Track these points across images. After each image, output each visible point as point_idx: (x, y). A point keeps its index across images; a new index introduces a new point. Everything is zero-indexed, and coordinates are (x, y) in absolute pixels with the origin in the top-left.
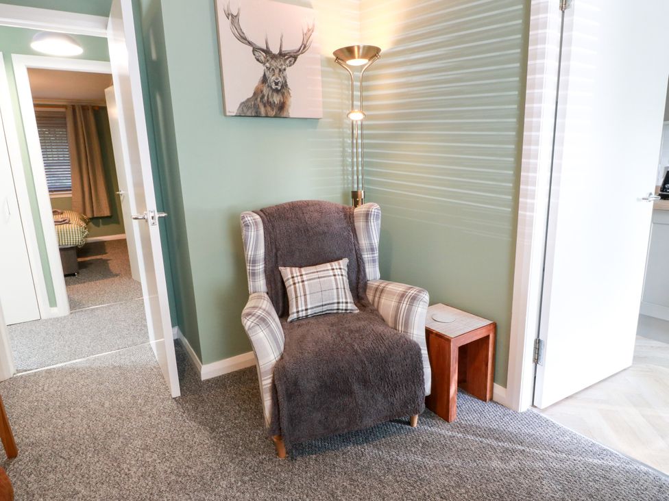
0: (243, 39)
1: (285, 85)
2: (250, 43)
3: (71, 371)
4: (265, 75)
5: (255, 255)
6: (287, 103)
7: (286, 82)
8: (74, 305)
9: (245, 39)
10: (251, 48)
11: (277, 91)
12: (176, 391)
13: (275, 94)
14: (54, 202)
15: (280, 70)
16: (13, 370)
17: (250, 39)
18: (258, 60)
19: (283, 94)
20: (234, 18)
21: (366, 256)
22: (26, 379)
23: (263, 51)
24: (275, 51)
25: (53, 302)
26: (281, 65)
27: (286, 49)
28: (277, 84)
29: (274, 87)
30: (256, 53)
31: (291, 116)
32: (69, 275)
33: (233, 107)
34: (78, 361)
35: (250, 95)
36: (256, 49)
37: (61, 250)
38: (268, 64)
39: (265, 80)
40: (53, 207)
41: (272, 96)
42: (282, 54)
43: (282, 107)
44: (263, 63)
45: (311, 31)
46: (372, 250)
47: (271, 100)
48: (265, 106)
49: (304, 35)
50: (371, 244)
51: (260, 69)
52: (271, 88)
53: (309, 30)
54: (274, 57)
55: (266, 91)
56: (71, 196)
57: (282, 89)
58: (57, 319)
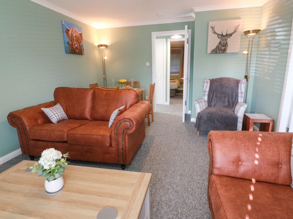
0: (215, 33)
1: (227, 44)
2: (217, 34)
3: (167, 114)
4: (220, 42)
5: (205, 90)
6: (227, 49)
7: (227, 43)
8: (171, 103)
9: (216, 33)
10: (217, 35)
11: (224, 46)
12: (184, 121)
13: (223, 47)
14: (171, 76)
15: (225, 40)
16: (156, 111)
17: (217, 32)
18: (219, 38)
19: (225, 46)
20: (213, 28)
21: (239, 95)
22: (158, 113)
23: (221, 35)
24: (224, 34)
25: (166, 101)
26: (226, 38)
27: (228, 33)
28: (224, 44)
29: (223, 45)
30: (218, 36)
31: (227, 52)
32: (171, 97)
33: (209, 51)
34: (168, 113)
35: (215, 47)
36: (218, 35)
37: (170, 89)
38: (222, 39)
39: (220, 43)
40: (170, 77)
41: (222, 47)
42: (227, 35)
43: (225, 50)
44: (220, 38)
45: (238, 26)
46: (242, 93)
47: (221, 48)
48: (219, 50)
49: (236, 28)
50: (241, 91)
51: (219, 40)
52: (222, 45)
53: (237, 26)
54: (224, 36)
55: (220, 46)
56: (178, 75)
57: (226, 45)
58: (167, 105)
